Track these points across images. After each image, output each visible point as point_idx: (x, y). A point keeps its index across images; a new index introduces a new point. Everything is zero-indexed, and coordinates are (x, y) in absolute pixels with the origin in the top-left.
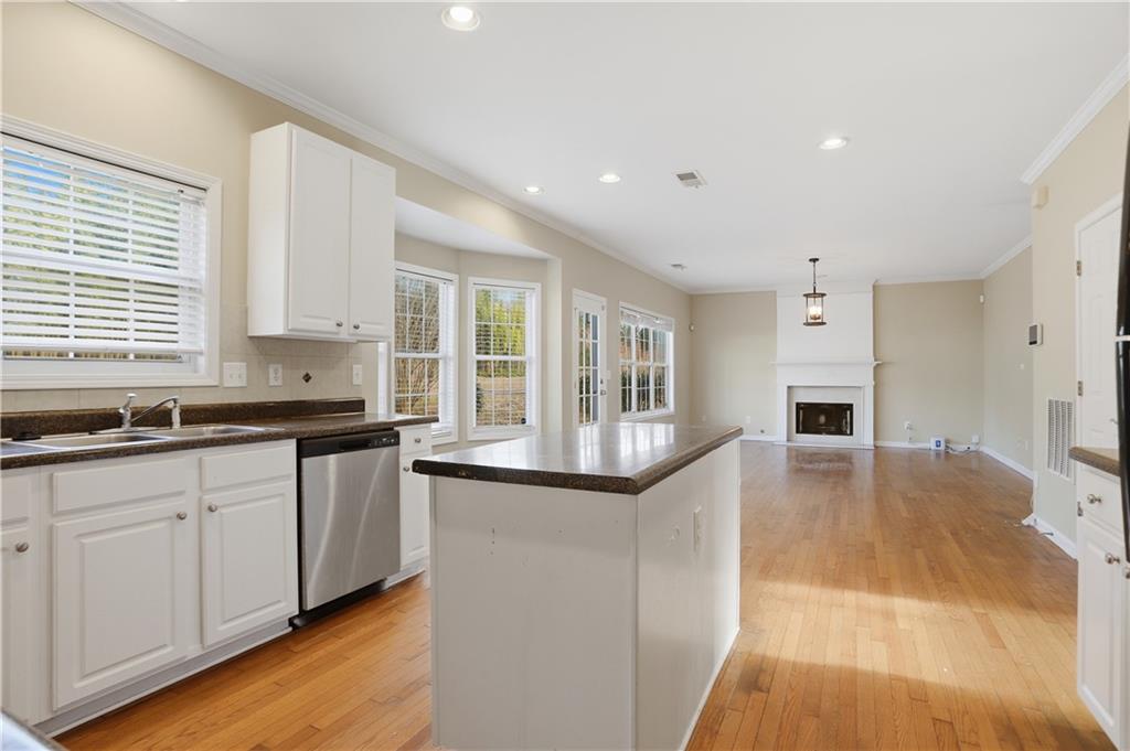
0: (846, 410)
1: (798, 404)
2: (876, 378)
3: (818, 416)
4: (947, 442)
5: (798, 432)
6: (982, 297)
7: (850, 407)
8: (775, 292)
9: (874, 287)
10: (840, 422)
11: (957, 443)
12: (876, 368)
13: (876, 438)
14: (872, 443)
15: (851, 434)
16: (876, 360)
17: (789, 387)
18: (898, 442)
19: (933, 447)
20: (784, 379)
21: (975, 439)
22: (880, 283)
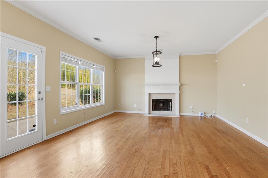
0: (169, 102)
1: (153, 100)
2: (180, 90)
3: (160, 104)
4: (205, 113)
5: (153, 110)
6: (216, 60)
7: (171, 101)
8: (145, 58)
9: (179, 56)
10: (168, 106)
11: (208, 114)
12: (180, 86)
13: (180, 112)
14: (179, 114)
15: (171, 110)
16: (180, 83)
17: (149, 94)
18: (188, 113)
19: (200, 115)
20: (148, 90)
21: (214, 112)
22: (182, 55)
